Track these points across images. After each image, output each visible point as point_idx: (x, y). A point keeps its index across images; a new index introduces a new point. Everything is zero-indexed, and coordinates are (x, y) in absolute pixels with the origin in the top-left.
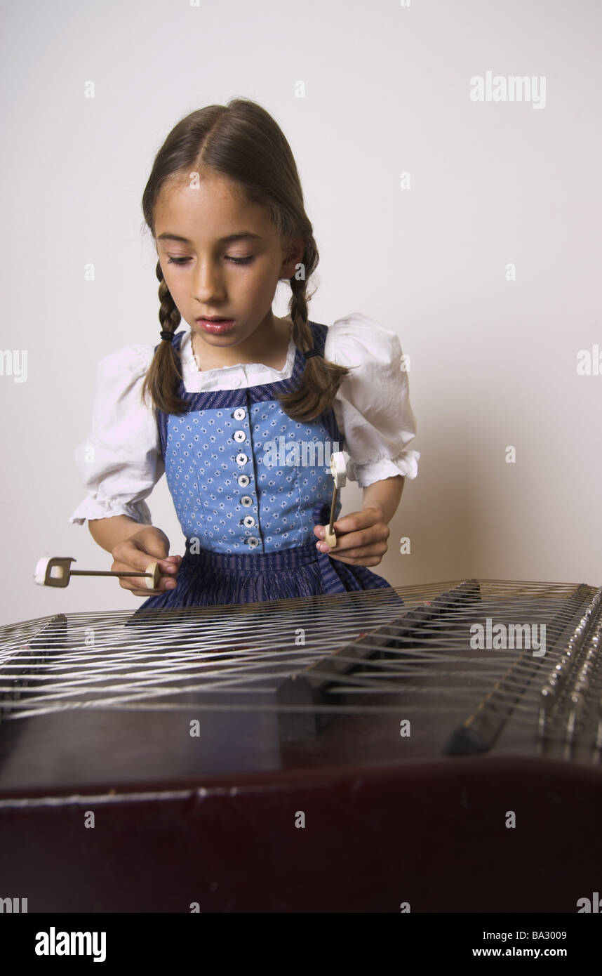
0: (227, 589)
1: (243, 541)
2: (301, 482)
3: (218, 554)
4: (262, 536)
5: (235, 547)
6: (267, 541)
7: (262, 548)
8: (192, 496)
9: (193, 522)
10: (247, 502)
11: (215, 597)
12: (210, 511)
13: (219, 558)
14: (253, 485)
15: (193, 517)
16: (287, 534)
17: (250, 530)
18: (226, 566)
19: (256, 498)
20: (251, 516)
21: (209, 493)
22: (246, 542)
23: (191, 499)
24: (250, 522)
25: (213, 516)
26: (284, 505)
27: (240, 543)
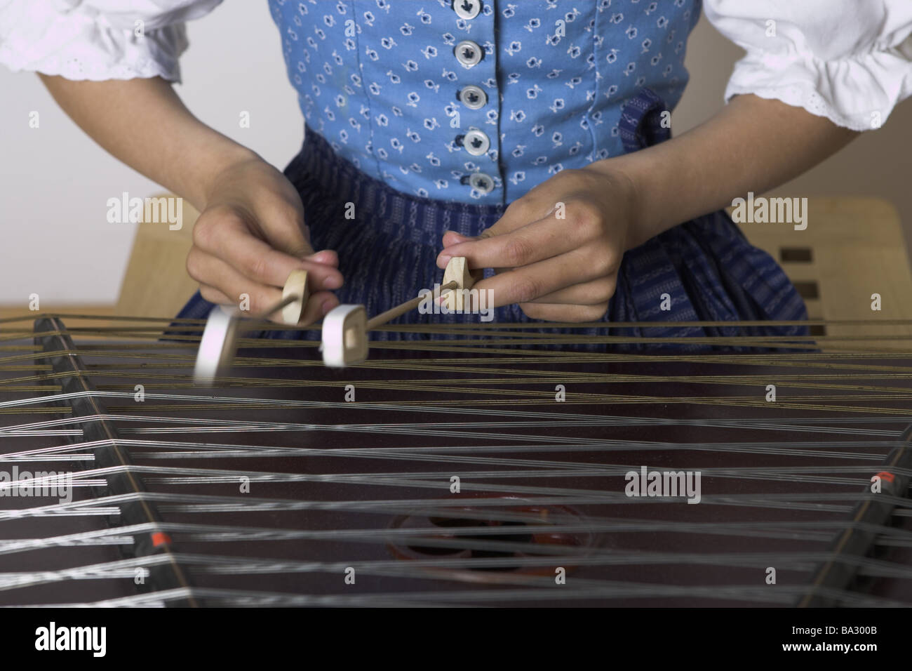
0: (415, 272)
1: (458, 178)
2: (602, 58)
3: (396, 193)
4: (503, 171)
5: (439, 186)
6: (513, 181)
7: (501, 196)
8: (340, 63)
9: (341, 118)
10: (474, 99)
11: (386, 287)
12: (384, 106)
13: (398, 202)
14: (490, 66)
15: (338, 104)
16: (560, 165)
17: (478, 162)
18: (413, 221)
19: (496, 92)
20: (482, 130)
21: (382, 67)
22: (464, 181)
23: (336, 69)
24: (477, 144)
25: (390, 114)
26: (558, 103)
27: (451, 181)
